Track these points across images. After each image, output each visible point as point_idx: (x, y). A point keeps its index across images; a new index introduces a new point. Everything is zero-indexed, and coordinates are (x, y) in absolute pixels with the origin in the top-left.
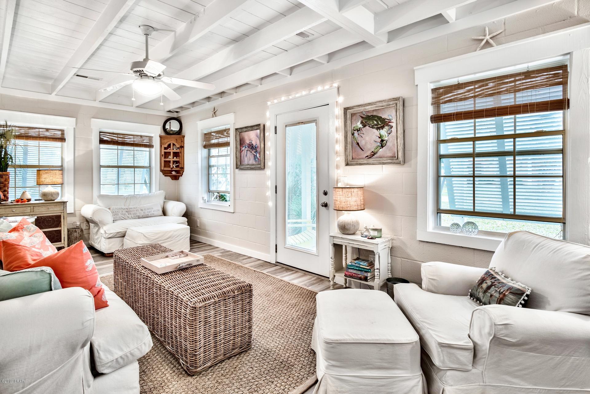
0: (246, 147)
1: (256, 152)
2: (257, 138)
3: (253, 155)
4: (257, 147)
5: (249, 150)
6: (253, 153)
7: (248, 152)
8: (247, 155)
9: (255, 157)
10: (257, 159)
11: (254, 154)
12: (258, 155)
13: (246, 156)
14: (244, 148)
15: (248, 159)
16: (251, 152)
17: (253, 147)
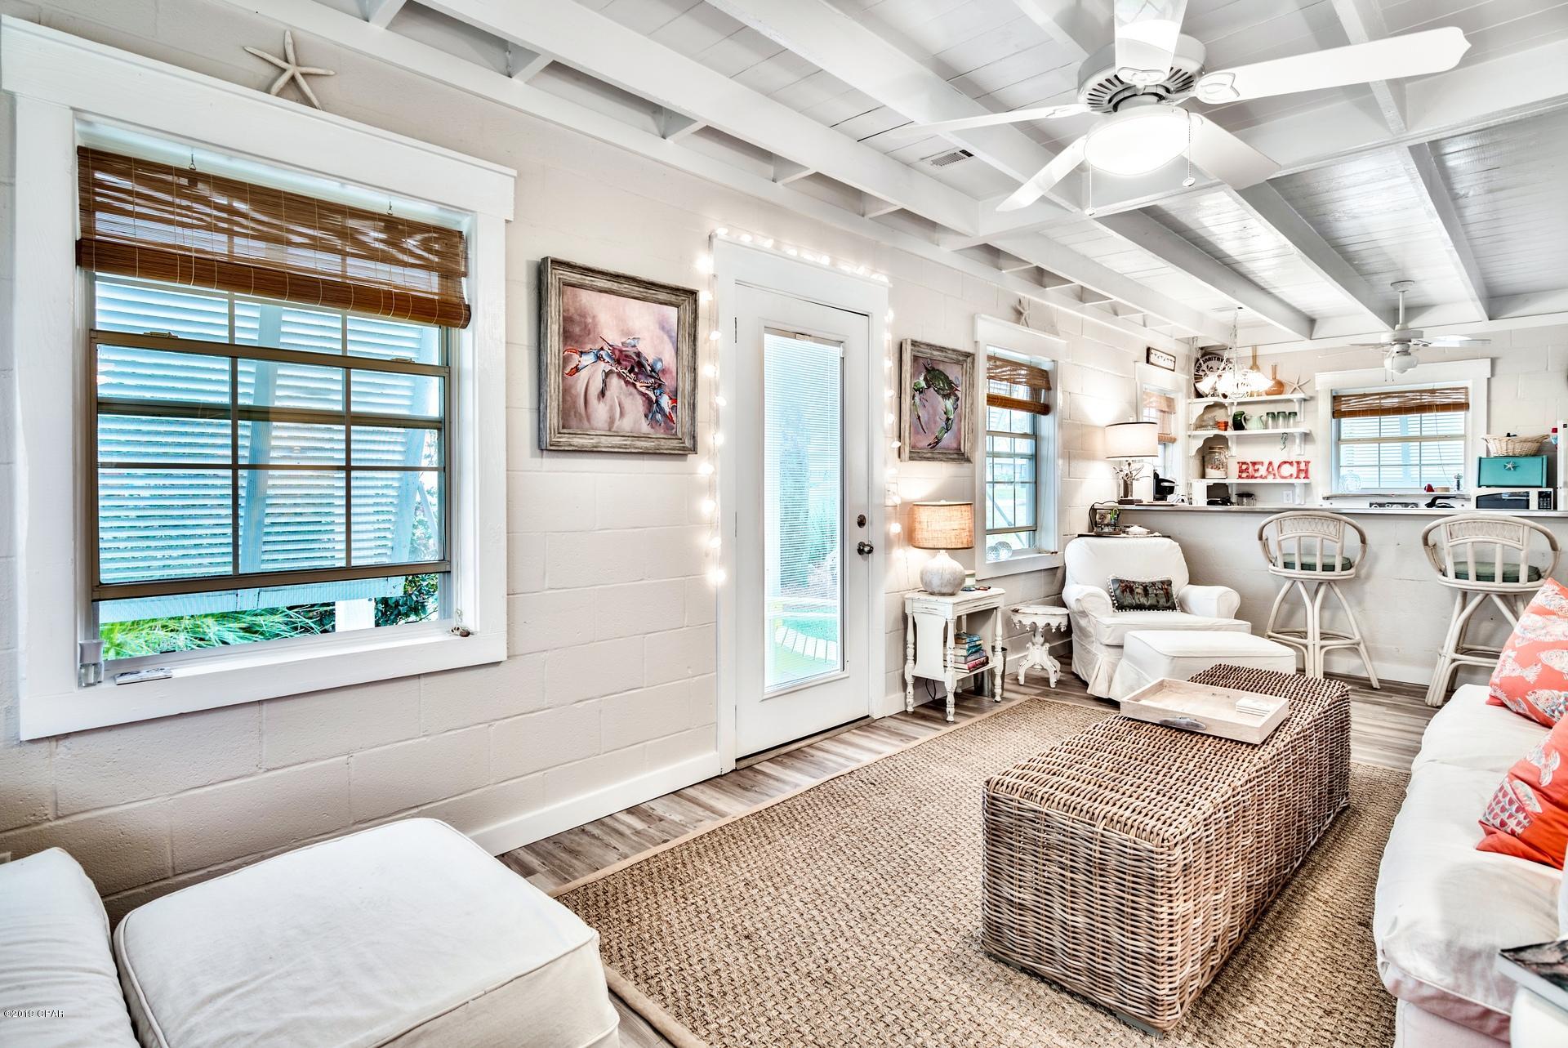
0: (599, 358)
1: (658, 386)
2: (666, 338)
3: (640, 400)
4: (664, 371)
5: (619, 375)
6: (643, 390)
7: (615, 382)
8: (608, 393)
9: (652, 406)
10: (659, 417)
11: (644, 395)
12: (665, 402)
13: (603, 393)
14: (588, 359)
15: (612, 409)
16: (627, 383)
17: (640, 365)
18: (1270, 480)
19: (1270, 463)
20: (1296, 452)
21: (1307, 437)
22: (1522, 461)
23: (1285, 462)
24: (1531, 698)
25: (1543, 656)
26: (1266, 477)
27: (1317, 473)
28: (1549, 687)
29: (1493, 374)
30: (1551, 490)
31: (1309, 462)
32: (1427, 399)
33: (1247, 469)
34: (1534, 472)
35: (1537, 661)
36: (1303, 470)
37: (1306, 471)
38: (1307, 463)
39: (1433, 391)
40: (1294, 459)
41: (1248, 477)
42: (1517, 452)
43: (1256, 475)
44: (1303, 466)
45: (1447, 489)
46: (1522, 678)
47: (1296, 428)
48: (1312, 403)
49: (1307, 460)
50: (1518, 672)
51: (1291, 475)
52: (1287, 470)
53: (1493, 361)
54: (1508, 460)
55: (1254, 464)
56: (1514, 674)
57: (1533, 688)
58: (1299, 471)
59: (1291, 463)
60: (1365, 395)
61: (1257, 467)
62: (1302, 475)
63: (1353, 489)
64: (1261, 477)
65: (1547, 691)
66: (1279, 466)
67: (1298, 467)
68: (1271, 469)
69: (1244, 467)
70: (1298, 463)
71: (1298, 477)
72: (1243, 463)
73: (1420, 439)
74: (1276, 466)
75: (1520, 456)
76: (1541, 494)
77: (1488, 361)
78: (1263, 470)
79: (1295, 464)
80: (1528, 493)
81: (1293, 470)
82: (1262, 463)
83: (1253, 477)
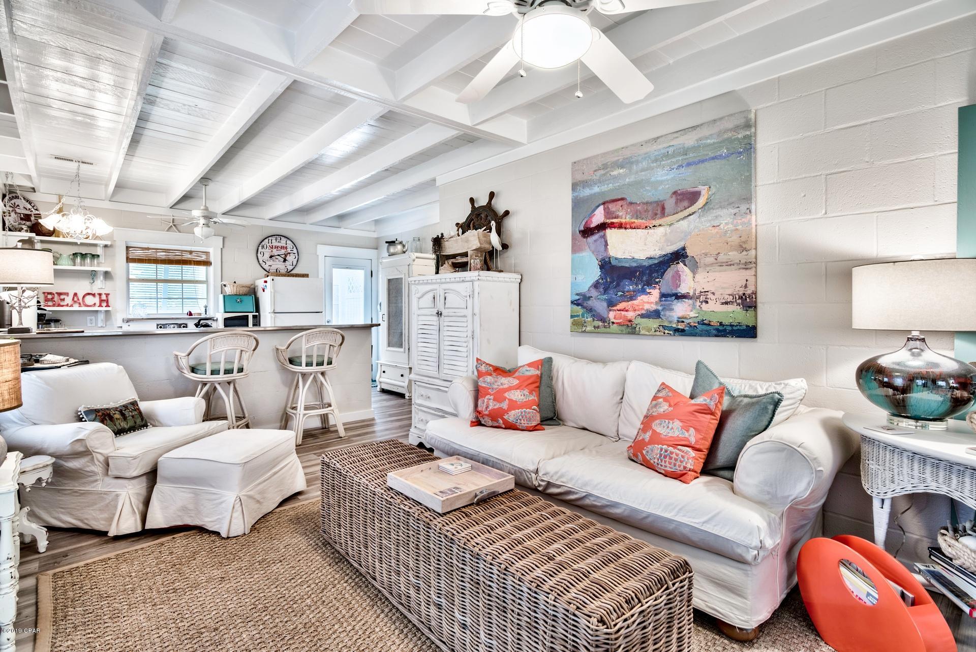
18: (76, 308)
19: (75, 294)
20: (99, 285)
21: (107, 275)
22: (244, 298)
23: (89, 294)
24: (506, 417)
25: (506, 395)
26: (72, 306)
27: (117, 303)
28: (514, 409)
29: (223, 247)
30: (257, 314)
31: (108, 294)
32: (187, 256)
33: (53, 298)
34: (249, 305)
35: (505, 398)
36: (105, 300)
37: (107, 301)
38: (107, 295)
39: (191, 252)
40: (96, 291)
41: (54, 305)
42: (241, 292)
43: (62, 303)
44: (104, 297)
45: (200, 314)
46: (500, 408)
47: (100, 267)
48: (110, 249)
49: (107, 292)
50: (498, 406)
51: (95, 304)
52: (90, 300)
53: (224, 239)
54: (238, 297)
55: (59, 294)
56: (496, 407)
57: (506, 412)
58: (101, 301)
59: (94, 295)
60: (148, 249)
61: (62, 297)
62: (104, 304)
63: (142, 314)
64: (67, 305)
65: (513, 411)
66: (84, 297)
67: (100, 298)
68: (76, 299)
69: (50, 297)
70: (100, 295)
71: (100, 306)
72: (49, 293)
73: (182, 282)
74: (80, 296)
75: (242, 295)
76: (253, 316)
77: (221, 238)
78: (69, 300)
79: (97, 297)
80: (248, 316)
81: (96, 300)
82: (67, 294)
83: (59, 305)
